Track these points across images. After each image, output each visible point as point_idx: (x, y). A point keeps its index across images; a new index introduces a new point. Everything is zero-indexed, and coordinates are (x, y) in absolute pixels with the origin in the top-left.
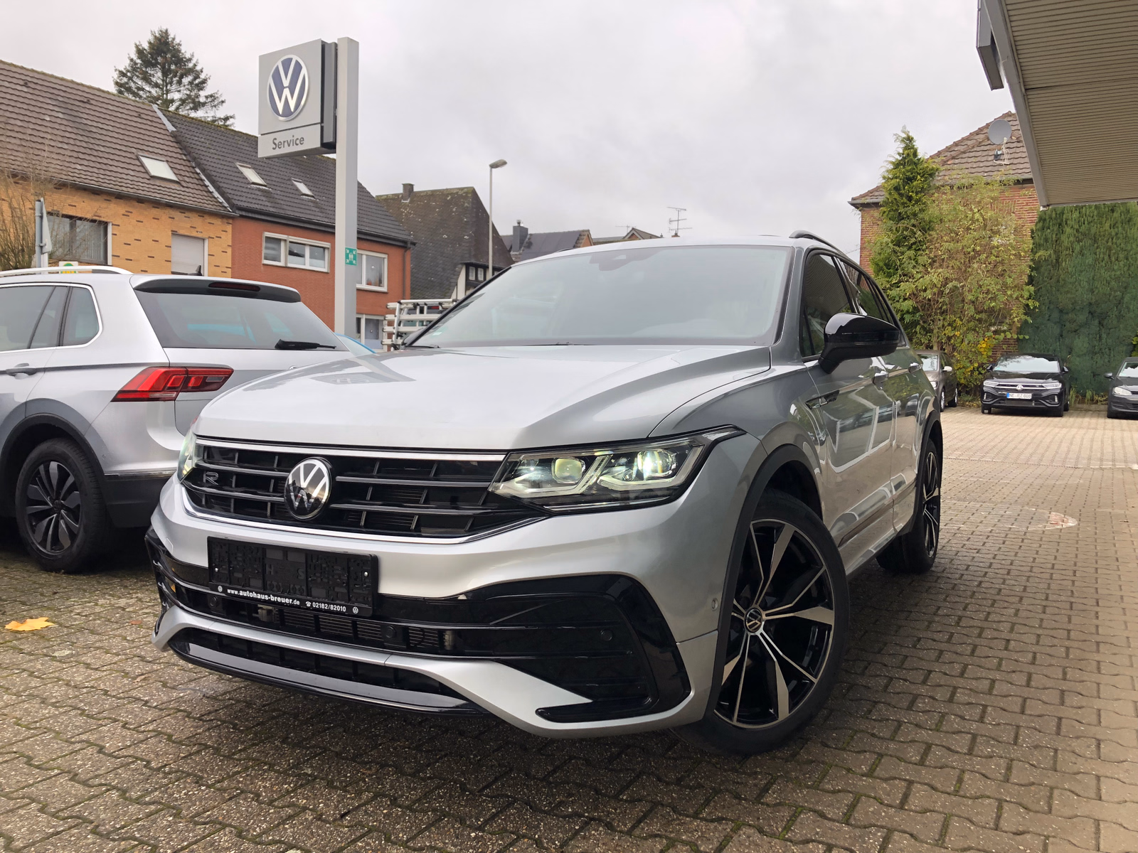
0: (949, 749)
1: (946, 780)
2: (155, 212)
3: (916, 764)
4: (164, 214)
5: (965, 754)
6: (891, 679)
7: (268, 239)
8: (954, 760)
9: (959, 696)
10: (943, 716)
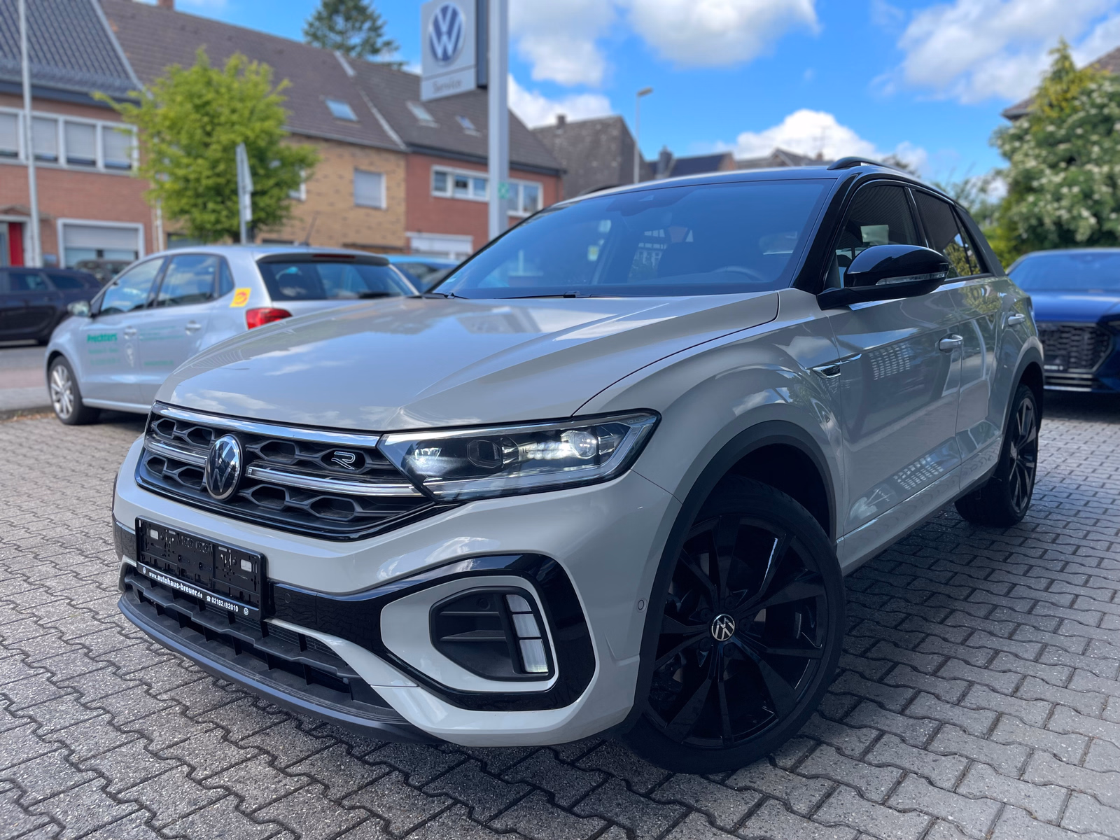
0: (1016, 656)
1: (1005, 683)
2: (339, 150)
3: (980, 667)
4: (346, 152)
5: (1031, 661)
6: (974, 590)
7: (438, 173)
8: (1019, 666)
9: (1039, 610)
10: (1019, 625)
